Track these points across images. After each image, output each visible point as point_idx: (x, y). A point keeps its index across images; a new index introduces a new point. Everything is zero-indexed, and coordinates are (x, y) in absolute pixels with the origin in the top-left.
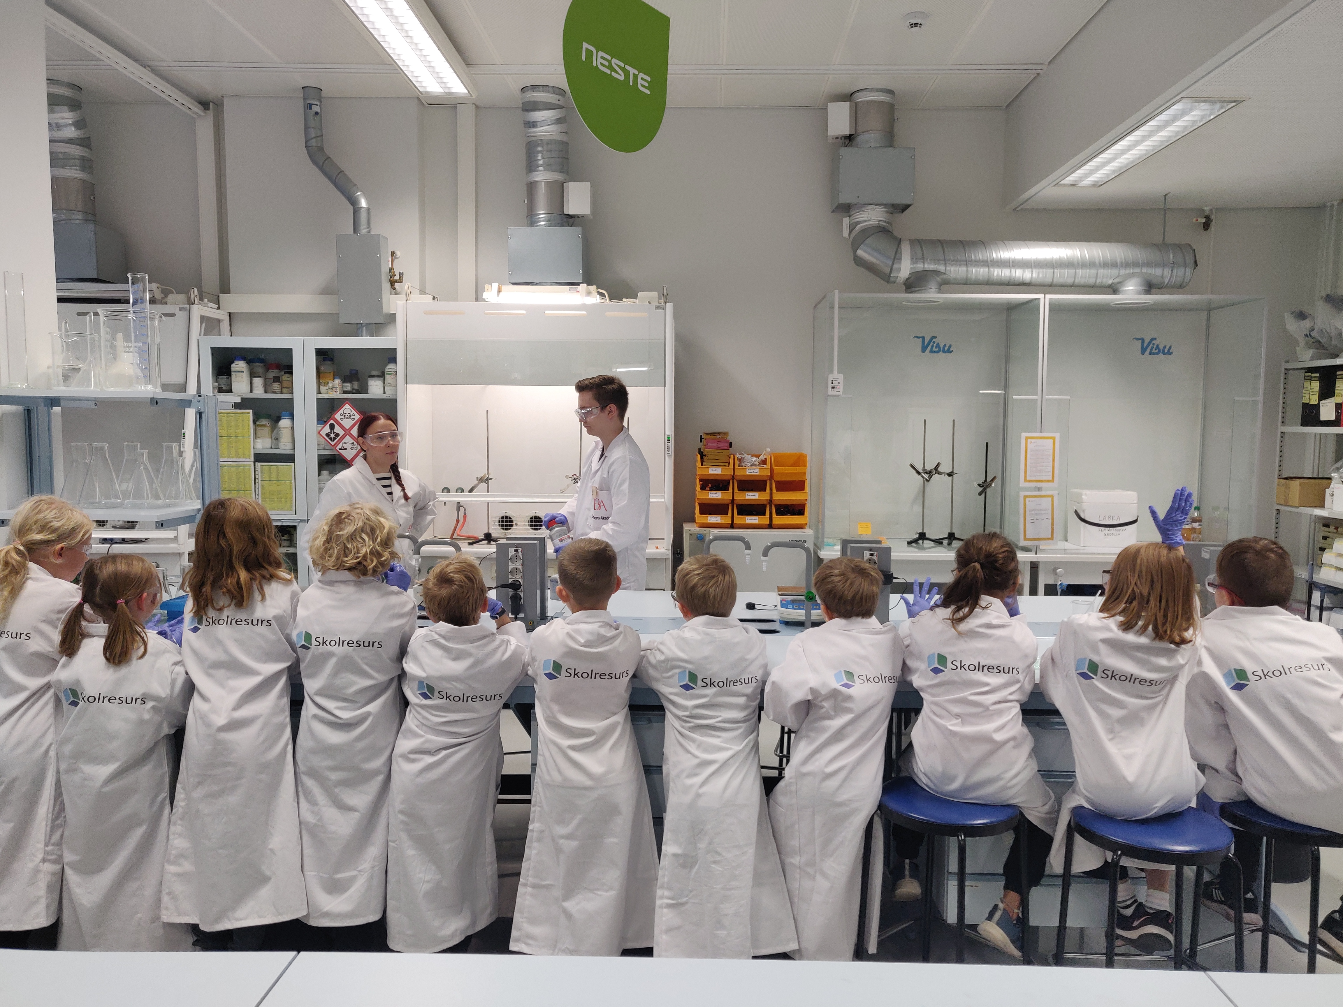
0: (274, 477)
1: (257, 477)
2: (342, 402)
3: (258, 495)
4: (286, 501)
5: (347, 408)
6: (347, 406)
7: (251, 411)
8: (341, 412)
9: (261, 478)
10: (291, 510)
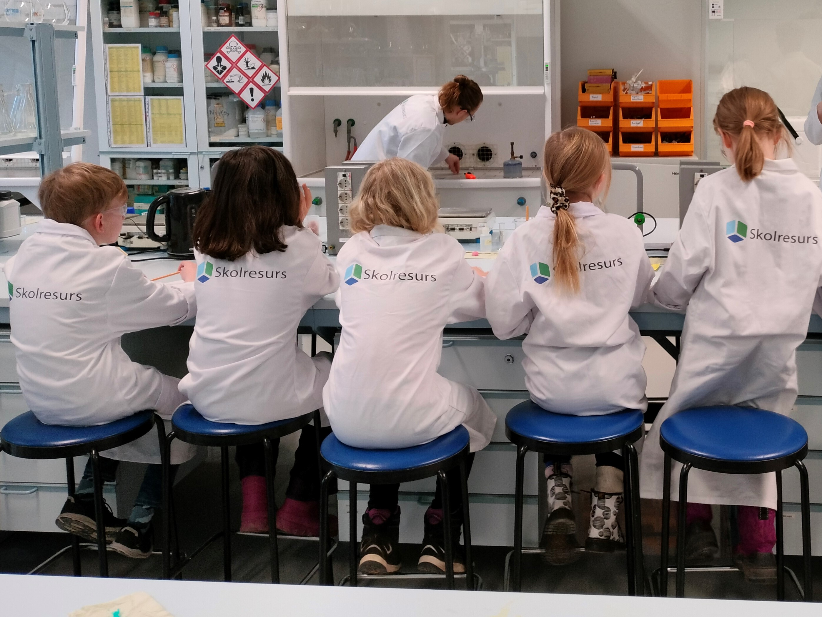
0: (164, 110)
1: (147, 110)
2: (227, 36)
3: (149, 129)
4: (176, 134)
5: (233, 41)
6: (233, 39)
7: (139, 45)
8: (227, 44)
9: (152, 111)
10: (182, 143)
